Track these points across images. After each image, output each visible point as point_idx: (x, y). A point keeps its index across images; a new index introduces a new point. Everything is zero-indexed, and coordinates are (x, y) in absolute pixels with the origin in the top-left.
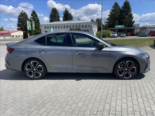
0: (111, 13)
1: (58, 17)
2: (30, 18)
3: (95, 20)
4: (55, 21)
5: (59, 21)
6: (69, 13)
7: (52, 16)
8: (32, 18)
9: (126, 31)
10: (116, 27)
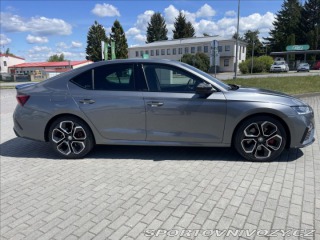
0: (279, 18)
1: (164, 32)
2: (109, 37)
3: (242, 35)
4: (157, 40)
5: (166, 39)
6: (187, 22)
7: (152, 30)
8: (114, 36)
9: (314, 58)
10: (288, 48)
